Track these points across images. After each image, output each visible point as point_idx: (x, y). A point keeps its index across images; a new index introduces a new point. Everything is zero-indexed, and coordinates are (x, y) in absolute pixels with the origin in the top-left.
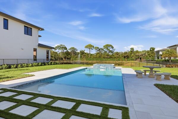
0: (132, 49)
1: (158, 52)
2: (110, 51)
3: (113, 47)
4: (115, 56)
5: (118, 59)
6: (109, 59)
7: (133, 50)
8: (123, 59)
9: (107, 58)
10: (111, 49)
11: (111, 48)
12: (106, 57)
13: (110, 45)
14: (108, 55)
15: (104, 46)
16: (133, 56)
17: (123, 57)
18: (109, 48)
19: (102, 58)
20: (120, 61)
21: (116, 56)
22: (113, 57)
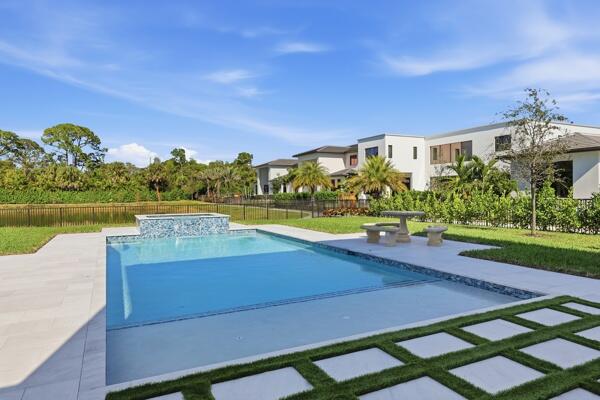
0: (179, 153)
1: (264, 169)
2: (85, 157)
3: (94, 141)
4: (108, 182)
5: (122, 193)
6: (78, 196)
7: (183, 158)
8: (146, 193)
9: (65, 189)
10: (87, 149)
11: (89, 146)
12: (63, 184)
13: (83, 130)
14: (72, 177)
15: (49, 132)
16: (185, 182)
17: (142, 184)
18: (76, 143)
19: (40, 189)
20: (134, 204)
21: (111, 181)
22: (97, 183)
